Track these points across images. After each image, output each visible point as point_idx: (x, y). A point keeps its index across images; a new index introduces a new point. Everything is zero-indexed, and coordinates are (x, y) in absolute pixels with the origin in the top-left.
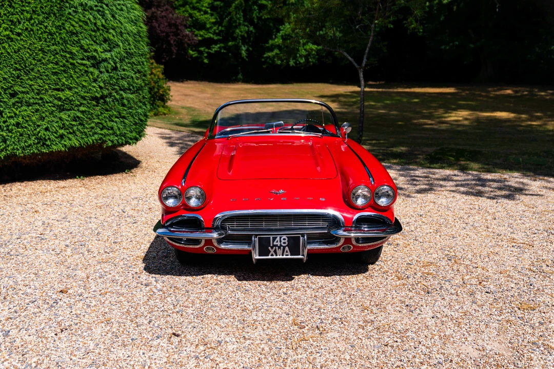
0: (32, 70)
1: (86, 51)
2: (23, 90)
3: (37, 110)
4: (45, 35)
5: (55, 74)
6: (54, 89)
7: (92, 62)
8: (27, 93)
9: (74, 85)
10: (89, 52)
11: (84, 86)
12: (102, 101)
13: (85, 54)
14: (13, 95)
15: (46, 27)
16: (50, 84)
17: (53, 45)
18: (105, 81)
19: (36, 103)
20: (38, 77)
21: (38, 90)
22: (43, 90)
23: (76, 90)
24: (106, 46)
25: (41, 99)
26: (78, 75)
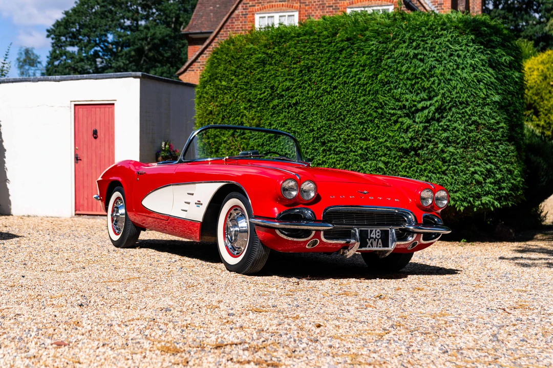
0: (343, 120)
1: (398, 100)
2: (332, 138)
3: (343, 159)
4: (357, 87)
5: (361, 123)
6: (361, 139)
7: (405, 112)
8: (336, 142)
9: (379, 135)
10: (401, 101)
11: (389, 136)
12: (413, 153)
13: (397, 103)
14: (324, 144)
15: (360, 79)
16: (357, 134)
17: (364, 95)
18: (417, 132)
19: (342, 152)
20: (347, 127)
21: (345, 139)
22: (349, 140)
23: (381, 140)
24: (424, 95)
25: (348, 148)
26: (385, 125)
